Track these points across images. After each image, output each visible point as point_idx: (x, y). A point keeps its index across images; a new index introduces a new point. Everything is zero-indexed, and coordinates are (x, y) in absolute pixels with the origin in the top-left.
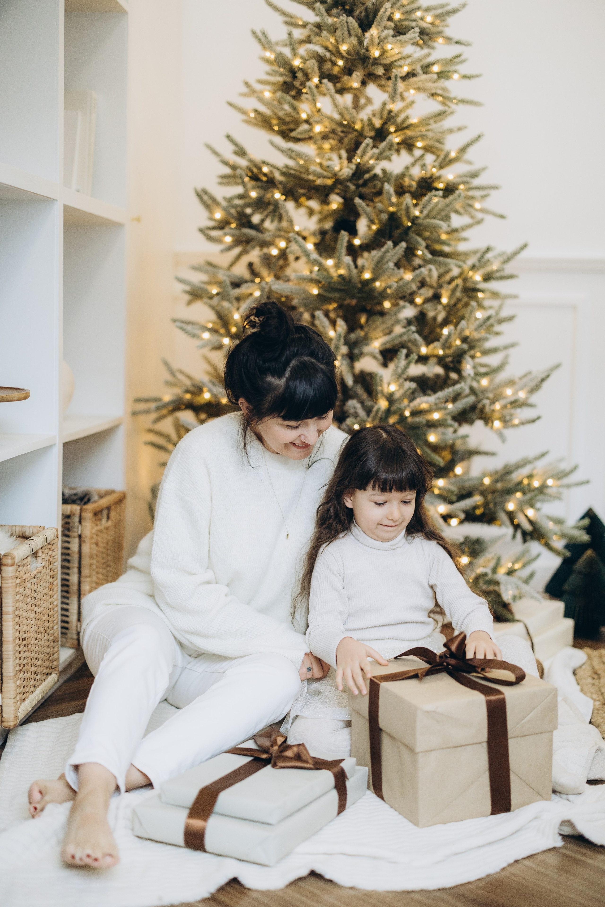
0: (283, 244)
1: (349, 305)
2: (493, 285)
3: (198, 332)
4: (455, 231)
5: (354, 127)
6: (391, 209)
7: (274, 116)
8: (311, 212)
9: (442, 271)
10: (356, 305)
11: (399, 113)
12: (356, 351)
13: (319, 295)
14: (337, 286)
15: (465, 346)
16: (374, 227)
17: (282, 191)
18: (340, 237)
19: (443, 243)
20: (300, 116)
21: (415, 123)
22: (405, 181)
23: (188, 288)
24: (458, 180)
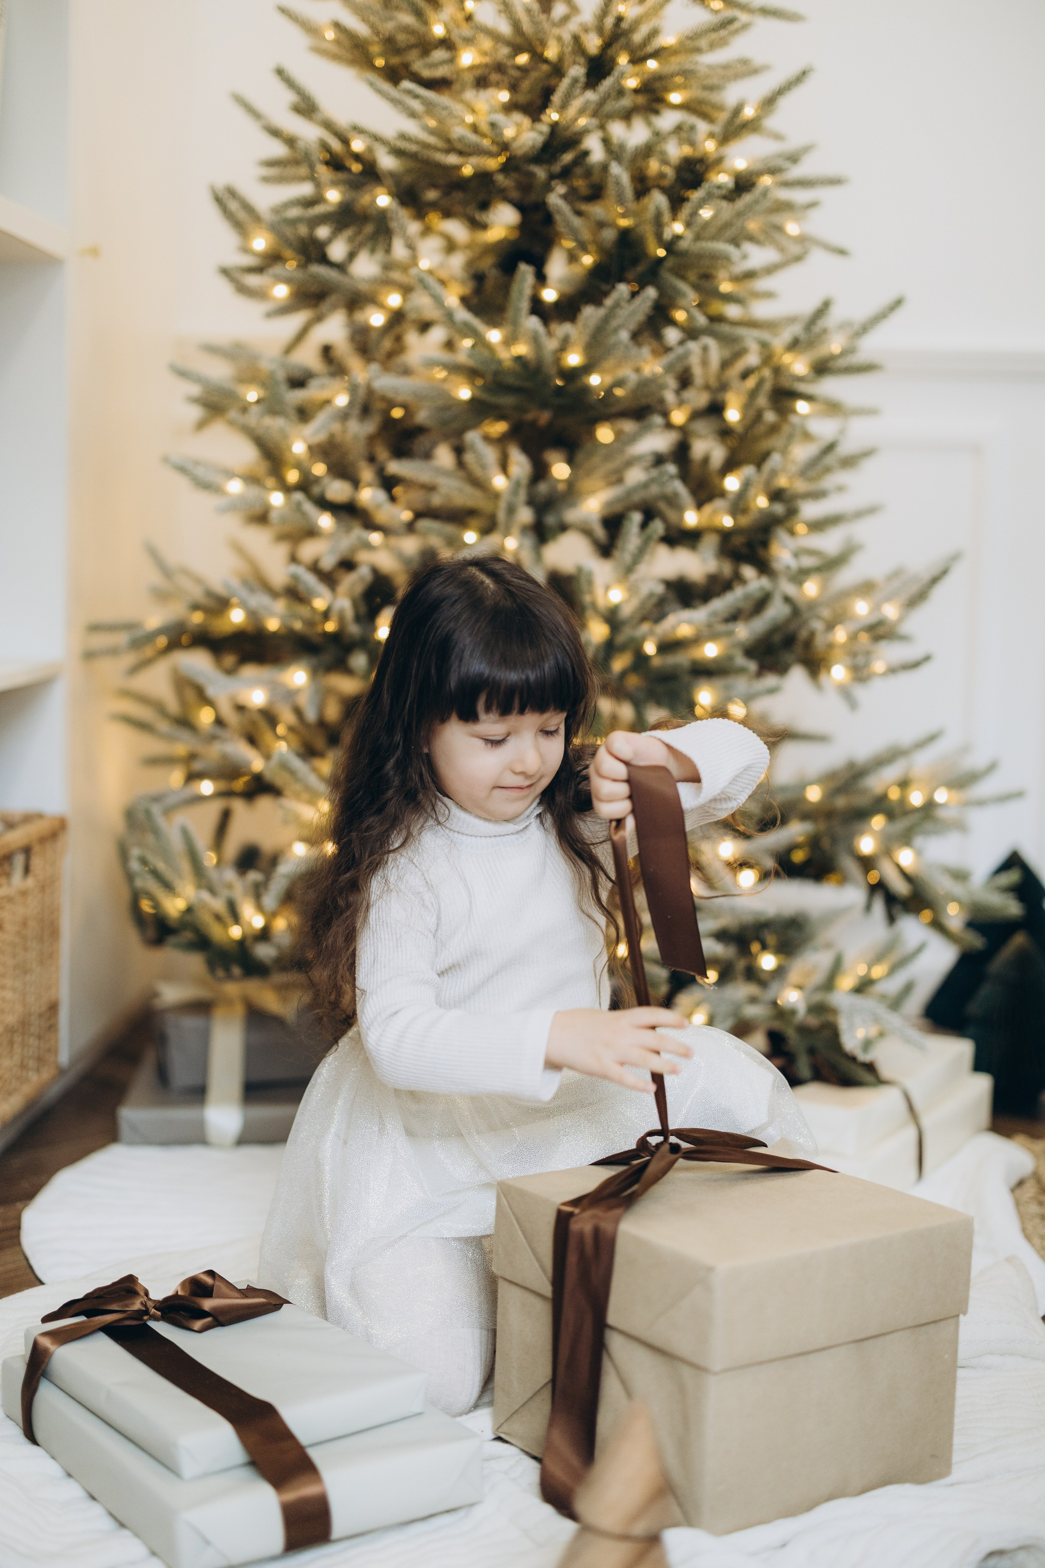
0: (394, 300)
1: (533, 424)
2: (829, 387)
3: (217, 479)
4: (750, 275)
5: (543, 54)
6: (624, 223)
7: (376, 39)
8: (451, 247)
9: (727, 353)
10: (550, 425)
11: (636, 24)
12: (550, 520)
13: (473, 400)
14: (510, 380)
15: (779, 509)
16: (588, 260)
17: (394, 189)
18: (518, 276)
19: (728, 298)
20: (430, 30)
21: (672, 46)
22: (648, 167)
23: (195, 390)
24: (758, 166)
